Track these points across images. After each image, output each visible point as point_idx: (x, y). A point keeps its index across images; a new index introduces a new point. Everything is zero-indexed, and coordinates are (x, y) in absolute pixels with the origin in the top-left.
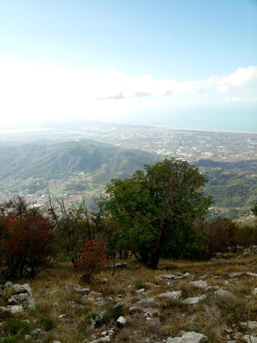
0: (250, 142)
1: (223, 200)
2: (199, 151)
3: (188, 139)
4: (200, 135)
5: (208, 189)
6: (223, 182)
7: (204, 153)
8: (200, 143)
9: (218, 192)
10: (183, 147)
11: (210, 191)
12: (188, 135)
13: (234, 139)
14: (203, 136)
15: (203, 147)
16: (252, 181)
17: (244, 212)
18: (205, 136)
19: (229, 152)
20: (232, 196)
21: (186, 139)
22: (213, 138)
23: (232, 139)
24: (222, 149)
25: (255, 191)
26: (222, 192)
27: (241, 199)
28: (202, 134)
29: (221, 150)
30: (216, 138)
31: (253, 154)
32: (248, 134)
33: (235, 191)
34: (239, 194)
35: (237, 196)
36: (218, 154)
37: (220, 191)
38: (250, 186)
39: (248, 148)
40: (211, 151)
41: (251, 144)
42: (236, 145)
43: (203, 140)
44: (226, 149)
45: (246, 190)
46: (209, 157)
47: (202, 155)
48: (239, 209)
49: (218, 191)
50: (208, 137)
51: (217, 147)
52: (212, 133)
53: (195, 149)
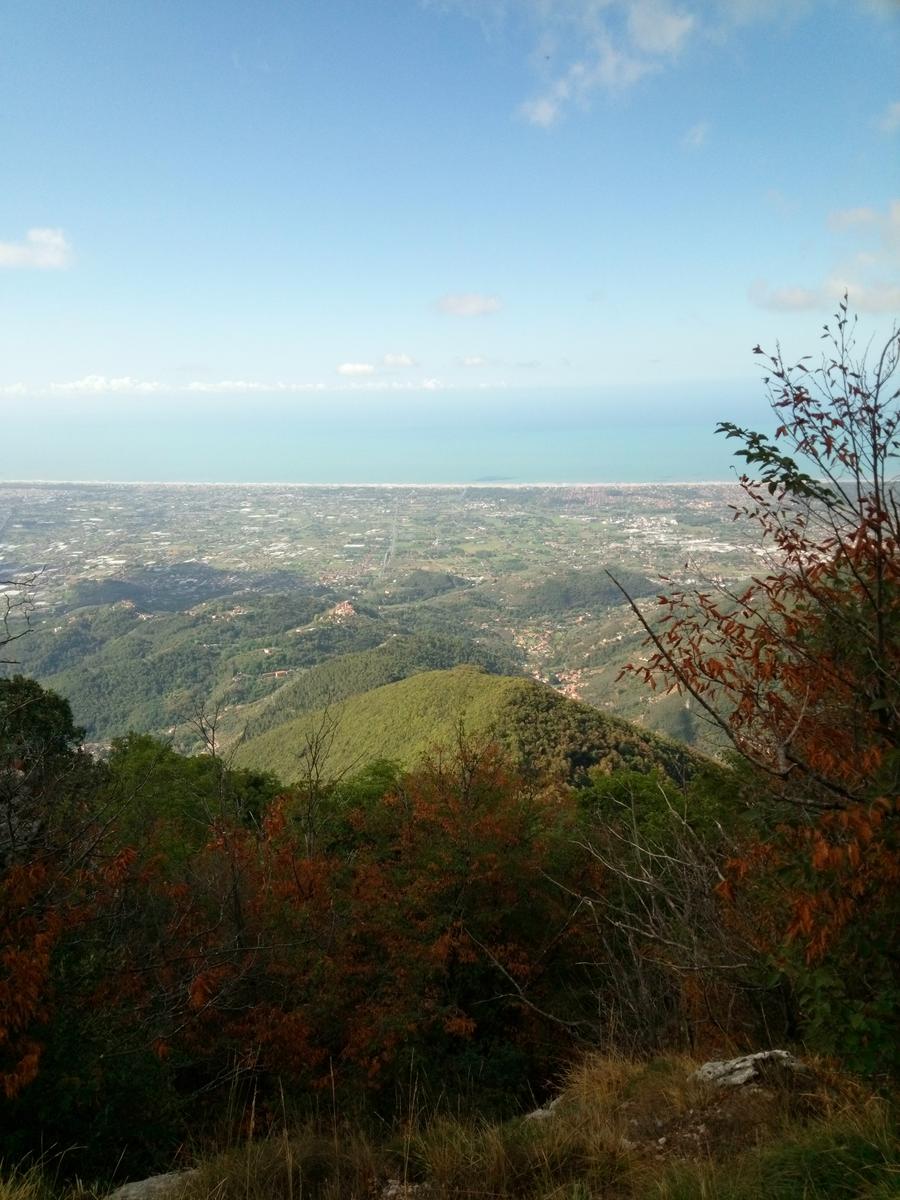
0: (249, 513)
1: (131, 711)
2: (75, 554)
3: (37, 516)
4: (84, 498)
5: (76, 682)
6: (137, 647)
7: (94, 561)
8: (82, 527)
9: (110, 688)
10: (16, 543)
11: (80, 690)
12: (41, 502)
13: (200, 509)
14: (96, 503)
15: (91, 539)
16: (228, 630)
17: (189, 738)
18: (102, 503)
19: (182, 549)
20: (160, 692)
21: (30, 516)
22: (130, 508)
23: (193, 509)
24: (160, 541)
25: (234, 663)
26: (125, 682)
27: (192, 697)
28: (92, 494)
29: (156, 547)
30: (142, 506)
31: (257, 549)
32: (245, 490)
33: (171, 673)
34: (183, 682)
35: (179, 687)
36: (145, 557)
37: (118, 682)
38: (220, 648)
39: (242, 533)
40: (119, 552)
41: (252, 519)
42: (208, 525)
43: (96, 516)
44: (172, 540)
45: (206, 661)
46: (111, 572)
47: (87, 567)
48: (174, 732)
49: (110, 684)
50: (115, 504)
51: (143, 537)
52: (130, 490)
53: (62, 546)
